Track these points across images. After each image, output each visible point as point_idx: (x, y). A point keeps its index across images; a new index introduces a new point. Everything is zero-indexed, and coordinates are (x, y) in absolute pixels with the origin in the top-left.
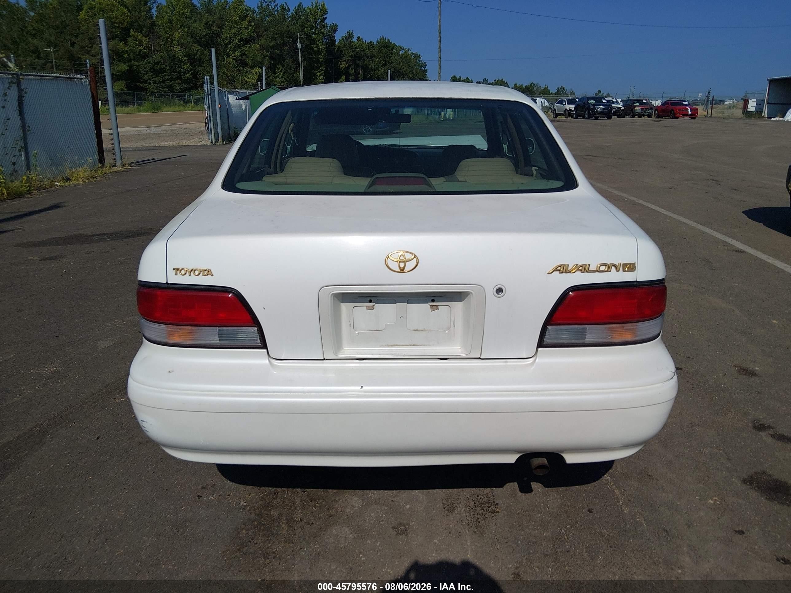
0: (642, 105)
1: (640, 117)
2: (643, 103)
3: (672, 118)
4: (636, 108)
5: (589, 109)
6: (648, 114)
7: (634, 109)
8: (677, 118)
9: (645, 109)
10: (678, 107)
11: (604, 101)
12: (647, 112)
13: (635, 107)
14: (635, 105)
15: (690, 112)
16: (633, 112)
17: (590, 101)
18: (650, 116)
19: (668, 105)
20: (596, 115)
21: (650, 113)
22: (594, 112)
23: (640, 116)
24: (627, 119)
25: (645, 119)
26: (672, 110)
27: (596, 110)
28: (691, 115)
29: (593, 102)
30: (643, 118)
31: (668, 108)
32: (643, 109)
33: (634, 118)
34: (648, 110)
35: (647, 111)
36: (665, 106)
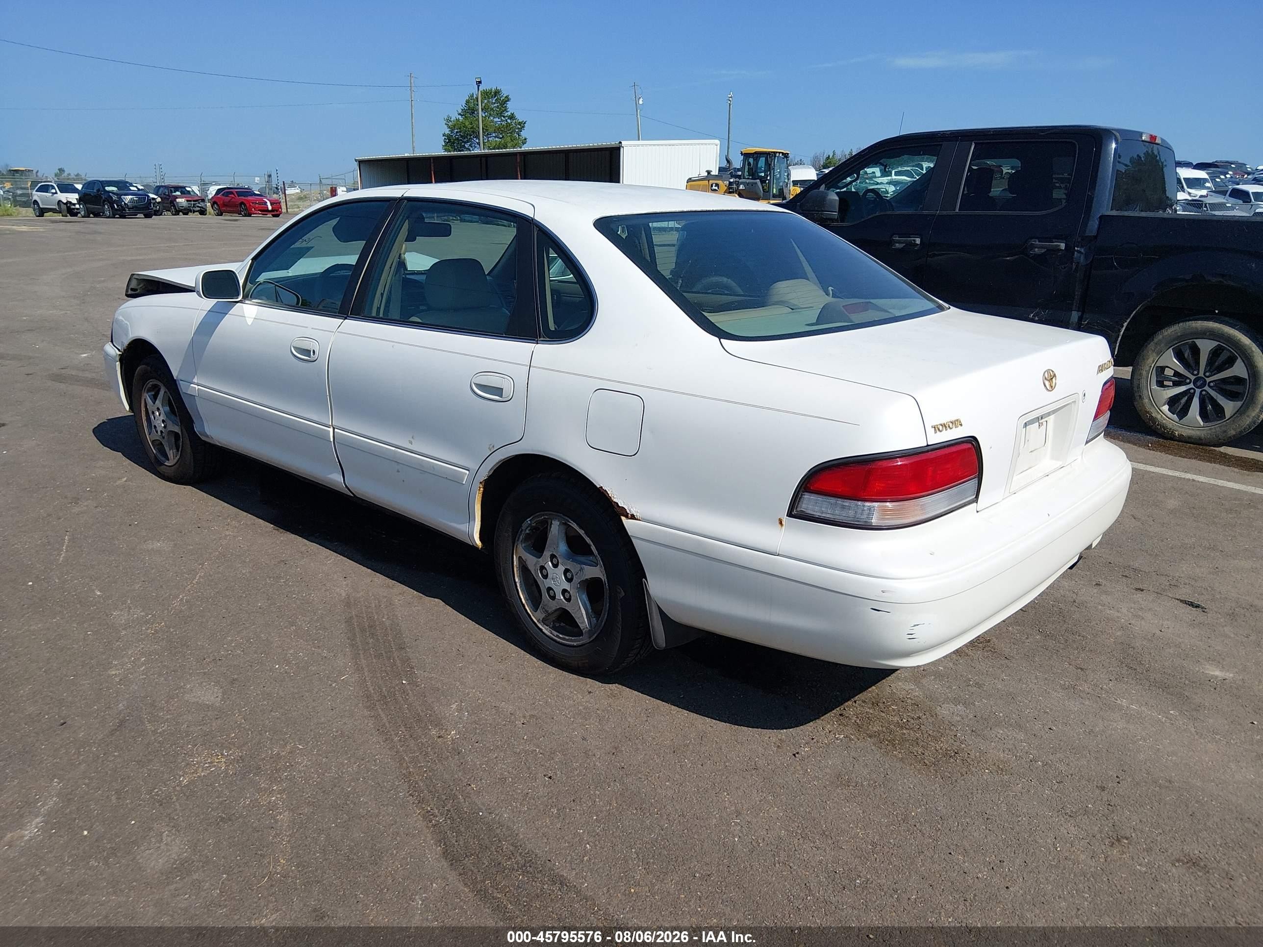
0: (185, 194)
1: (187, 214)
2: (186, 192)
3: (245, 216)
4: (178, 200)
5: (111, 203)
6: (199, 209)
7: (175, 201)
8: (250, 215)
9: (194, 201)
10: (250, 198)
11: (132, 188)
12: (198, 207)
13: (176, 197)
14: (174, 194)
15: (270, 208)
16: (174, 206)
17: (107, 188)
18: (203, 212)
19: (233, 196)
20: (125, 211)
21: (202, 208)
22: (122, 207)
23: (186, 211)
24: (167, 218)
25: (194, 217)
26: (242, 203)
27: (125, 203)
28: (272, 211)
29: (114, 189)
30: (191, 215)
31: (233, 200)
32: (190, 201)
33: (178, 215)
34: (199, 203)
35: (198, 205)
36: (228, 196)
